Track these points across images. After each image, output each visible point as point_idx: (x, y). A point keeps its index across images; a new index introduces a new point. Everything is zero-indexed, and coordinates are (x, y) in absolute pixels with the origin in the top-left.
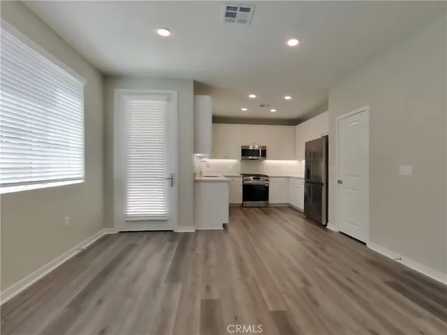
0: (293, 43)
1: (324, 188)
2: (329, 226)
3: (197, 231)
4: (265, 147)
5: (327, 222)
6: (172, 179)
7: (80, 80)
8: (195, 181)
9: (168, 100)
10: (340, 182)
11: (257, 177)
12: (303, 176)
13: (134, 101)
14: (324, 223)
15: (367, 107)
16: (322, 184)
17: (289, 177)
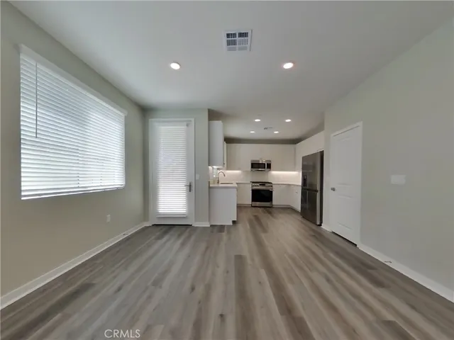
0: (288, 66)
1: (318, 194)
2: (323, 226)
3: (211, 226)
4: (270, 161)
5: (321, 222)
6: (190, 186)
7: (121, 112)
8: (210, 188)
9: (187, 125)
10: (333, 189)
11: (263, 184)
12: (300, 184)
13: (163, 127)
14: (318, 223)
15: (360, 124)
16: (317, 191)
17: (289, 185)
